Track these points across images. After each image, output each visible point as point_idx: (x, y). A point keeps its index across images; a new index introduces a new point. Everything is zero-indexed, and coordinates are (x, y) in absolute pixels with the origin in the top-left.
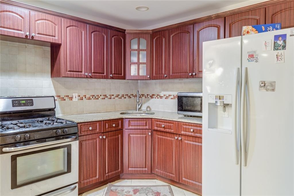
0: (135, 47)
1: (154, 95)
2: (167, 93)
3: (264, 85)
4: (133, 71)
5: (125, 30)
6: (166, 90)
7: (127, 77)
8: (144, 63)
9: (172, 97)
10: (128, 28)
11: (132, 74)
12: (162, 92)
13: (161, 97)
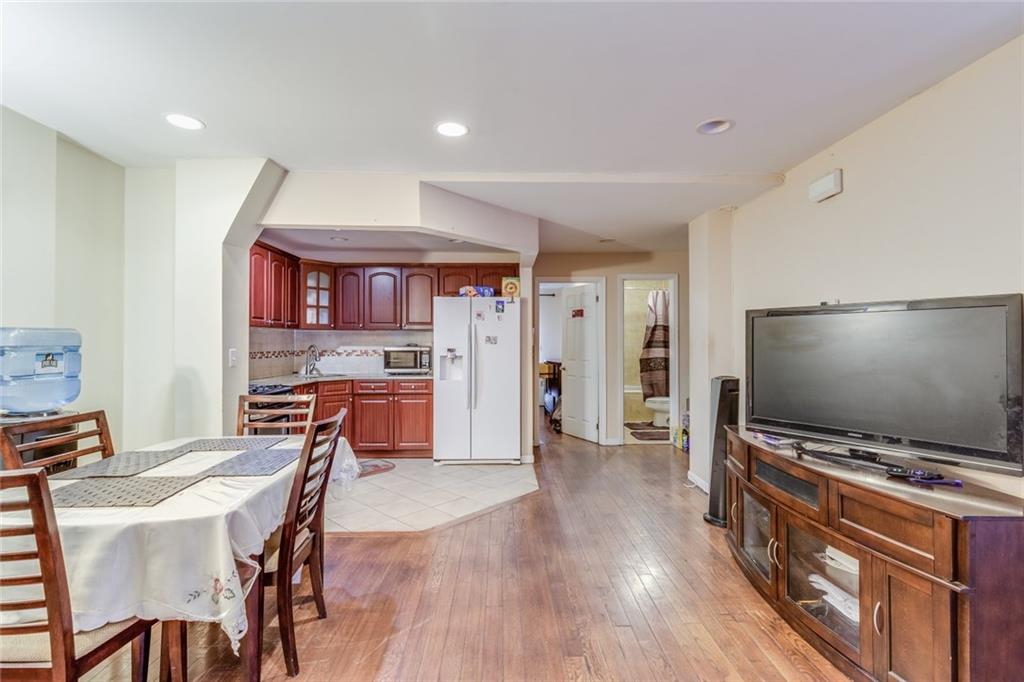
0: (311, 283)
1: (325, 351)
2: (349, 349)
3: (489, 339)
4: (311, 317)
5: (299, 259)
6: (349, 344)
7: (302, 325)
8: (325, 307)
9: (359, 353)
10: (304, 255)
11: (308, 322)
12: (342, 347)
13: (339, 354)
